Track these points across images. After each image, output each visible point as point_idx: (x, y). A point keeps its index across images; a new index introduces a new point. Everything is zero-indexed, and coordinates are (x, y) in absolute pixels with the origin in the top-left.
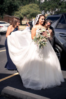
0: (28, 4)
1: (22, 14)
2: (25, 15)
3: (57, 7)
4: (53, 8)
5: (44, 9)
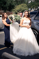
0: (20, 4)
1: (17, 10)
4: (36, 7)
5: (30, 7)
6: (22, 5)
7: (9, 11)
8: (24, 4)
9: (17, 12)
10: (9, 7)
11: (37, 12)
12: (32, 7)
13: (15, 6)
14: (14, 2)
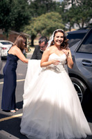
0: (45, 13)
1: (35, 29)
2: (38, 31)
4: (84, 18)
5: (69, 21)
6: (49, 14)
7: (17, 31)
8: (53, 13)
9: (35, 33)
10: (16, 20)
11: (87, 31)
12: (73, 20)
13: (29, 19)
14: (30, 7)
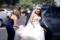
3: (44, 2)
7: (13, 5)
10: (13, 1)
